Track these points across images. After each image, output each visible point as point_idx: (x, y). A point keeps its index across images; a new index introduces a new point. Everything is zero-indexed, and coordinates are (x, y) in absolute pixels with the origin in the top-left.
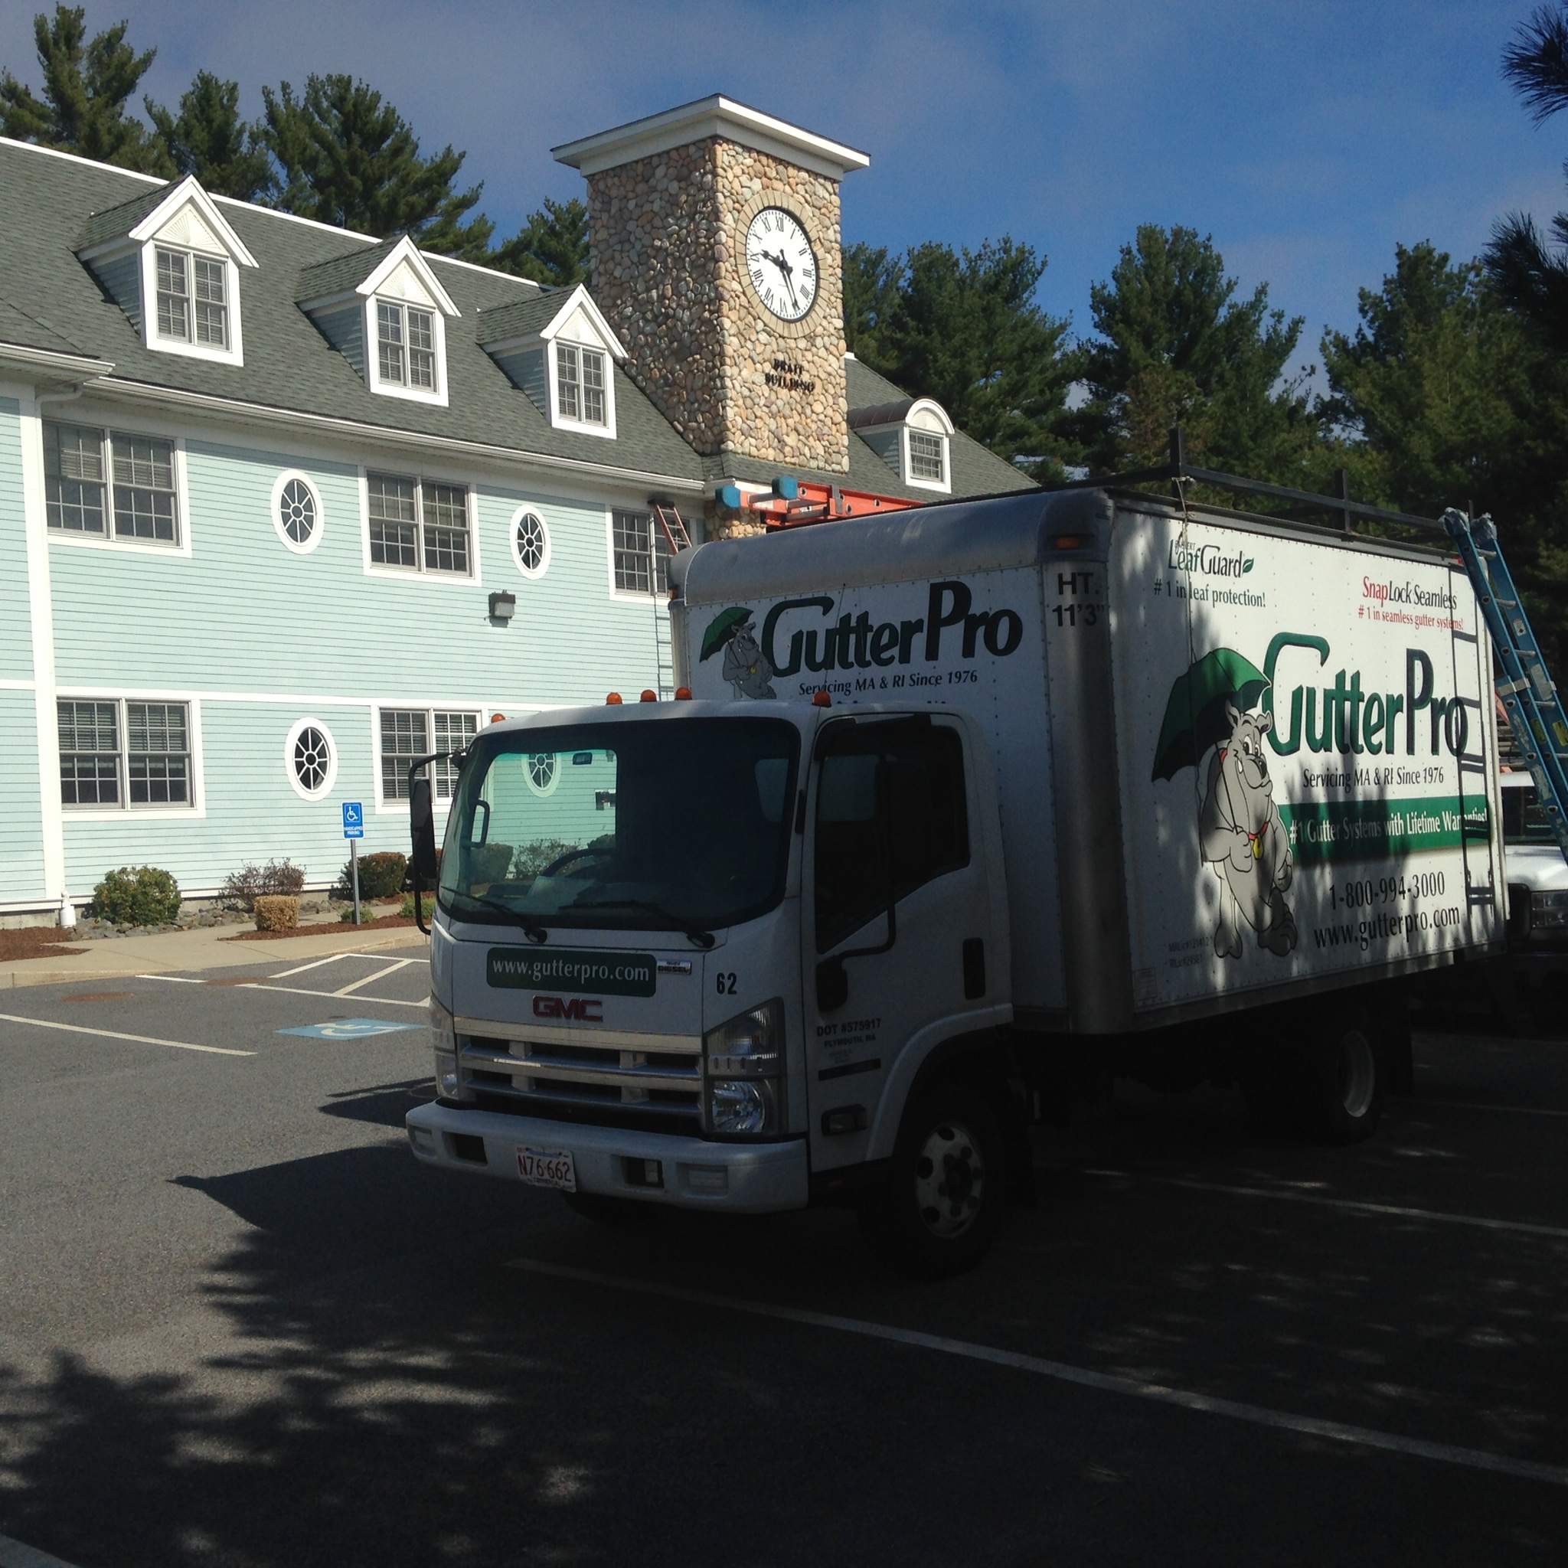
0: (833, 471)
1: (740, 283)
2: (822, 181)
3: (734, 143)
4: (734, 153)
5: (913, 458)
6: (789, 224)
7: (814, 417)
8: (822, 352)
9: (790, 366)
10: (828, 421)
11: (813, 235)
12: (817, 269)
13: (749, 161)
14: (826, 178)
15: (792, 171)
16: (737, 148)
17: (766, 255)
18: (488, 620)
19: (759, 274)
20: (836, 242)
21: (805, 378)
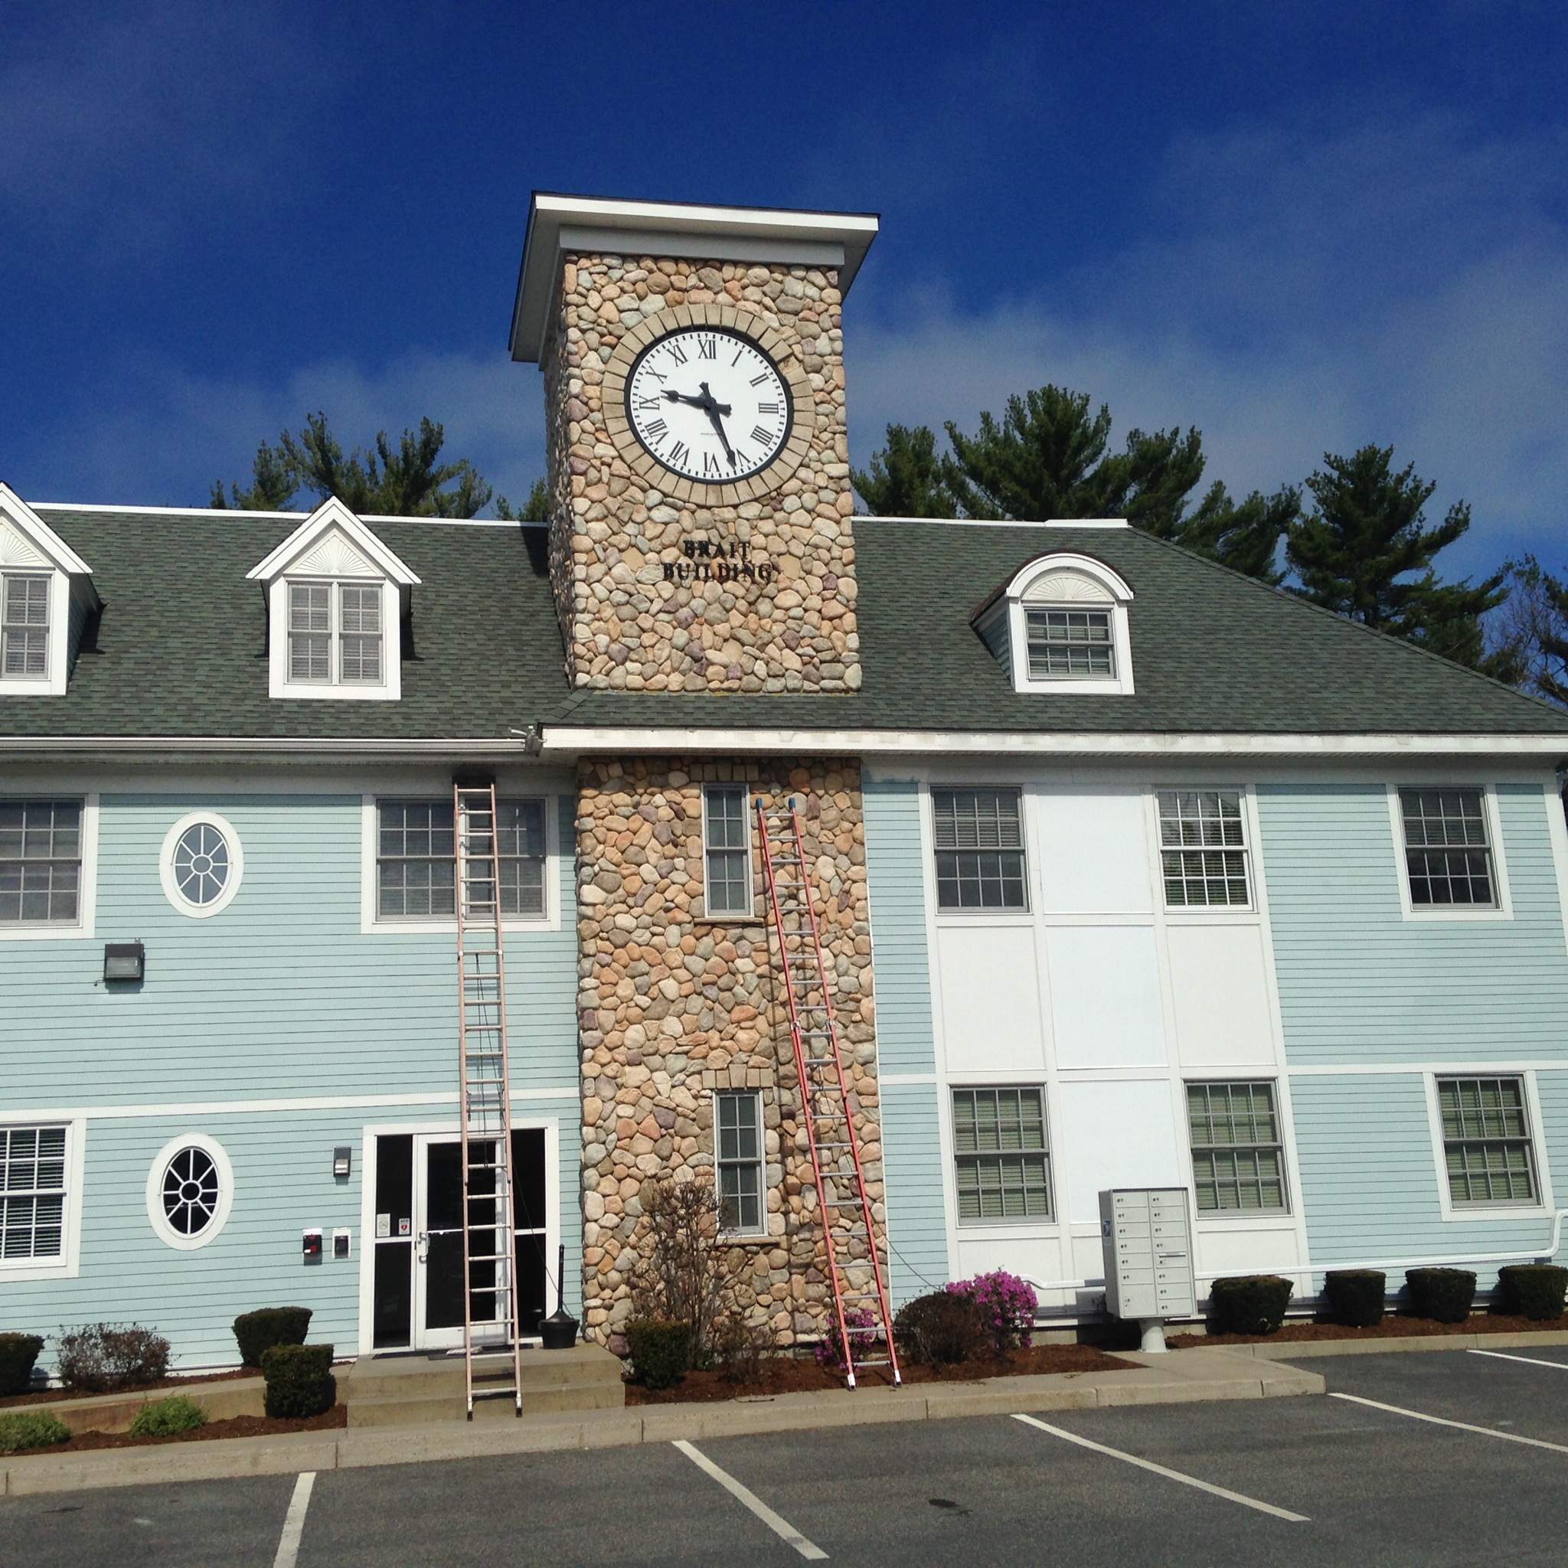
0: (823, 690)
1: (612, 444)
2: (801, 273)
3: (602, 255)
4: (605, 269)
5: (1032, 649)
6: (727, 347)
7: (778, 614)
8: (802, 517)
9: (719, 547)
10: (813, 617)
11: (777, 354)
12: (790, 398)
13: (640, 274)
14: (808, 268)
15: (728, 271)
16: (607, 261)
17: (673, 396)
18: (102, 986)
19: (658, 426)
20: (834, 353)
21: (758, 558)
